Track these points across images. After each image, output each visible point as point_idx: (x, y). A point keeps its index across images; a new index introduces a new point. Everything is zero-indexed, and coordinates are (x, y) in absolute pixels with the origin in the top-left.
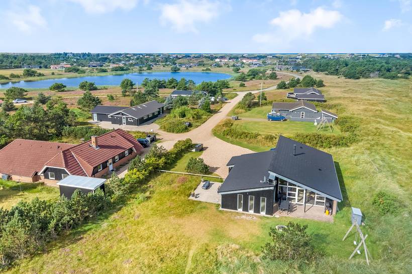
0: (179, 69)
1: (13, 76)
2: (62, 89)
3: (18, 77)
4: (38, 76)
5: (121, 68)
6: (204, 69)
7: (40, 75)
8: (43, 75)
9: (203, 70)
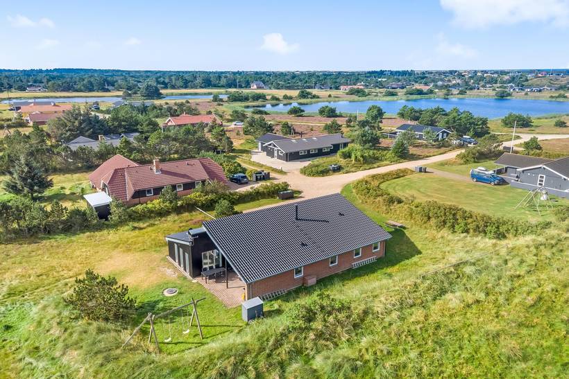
0: (509, 95)
1: (286, 97)
2: (299, 114)
3: (291, 98)
4: (311, 98)
5: (418, 90)
6: (554, 95)
7: (314, 97)
8: (318, 97)
9: (552, 97)
